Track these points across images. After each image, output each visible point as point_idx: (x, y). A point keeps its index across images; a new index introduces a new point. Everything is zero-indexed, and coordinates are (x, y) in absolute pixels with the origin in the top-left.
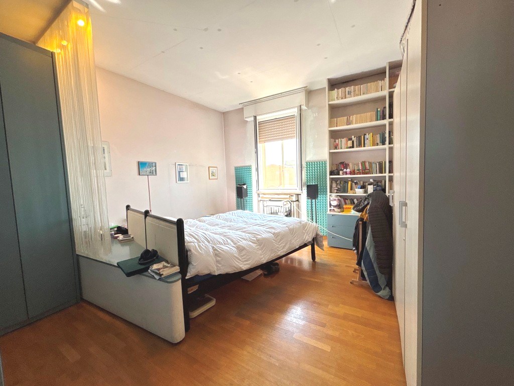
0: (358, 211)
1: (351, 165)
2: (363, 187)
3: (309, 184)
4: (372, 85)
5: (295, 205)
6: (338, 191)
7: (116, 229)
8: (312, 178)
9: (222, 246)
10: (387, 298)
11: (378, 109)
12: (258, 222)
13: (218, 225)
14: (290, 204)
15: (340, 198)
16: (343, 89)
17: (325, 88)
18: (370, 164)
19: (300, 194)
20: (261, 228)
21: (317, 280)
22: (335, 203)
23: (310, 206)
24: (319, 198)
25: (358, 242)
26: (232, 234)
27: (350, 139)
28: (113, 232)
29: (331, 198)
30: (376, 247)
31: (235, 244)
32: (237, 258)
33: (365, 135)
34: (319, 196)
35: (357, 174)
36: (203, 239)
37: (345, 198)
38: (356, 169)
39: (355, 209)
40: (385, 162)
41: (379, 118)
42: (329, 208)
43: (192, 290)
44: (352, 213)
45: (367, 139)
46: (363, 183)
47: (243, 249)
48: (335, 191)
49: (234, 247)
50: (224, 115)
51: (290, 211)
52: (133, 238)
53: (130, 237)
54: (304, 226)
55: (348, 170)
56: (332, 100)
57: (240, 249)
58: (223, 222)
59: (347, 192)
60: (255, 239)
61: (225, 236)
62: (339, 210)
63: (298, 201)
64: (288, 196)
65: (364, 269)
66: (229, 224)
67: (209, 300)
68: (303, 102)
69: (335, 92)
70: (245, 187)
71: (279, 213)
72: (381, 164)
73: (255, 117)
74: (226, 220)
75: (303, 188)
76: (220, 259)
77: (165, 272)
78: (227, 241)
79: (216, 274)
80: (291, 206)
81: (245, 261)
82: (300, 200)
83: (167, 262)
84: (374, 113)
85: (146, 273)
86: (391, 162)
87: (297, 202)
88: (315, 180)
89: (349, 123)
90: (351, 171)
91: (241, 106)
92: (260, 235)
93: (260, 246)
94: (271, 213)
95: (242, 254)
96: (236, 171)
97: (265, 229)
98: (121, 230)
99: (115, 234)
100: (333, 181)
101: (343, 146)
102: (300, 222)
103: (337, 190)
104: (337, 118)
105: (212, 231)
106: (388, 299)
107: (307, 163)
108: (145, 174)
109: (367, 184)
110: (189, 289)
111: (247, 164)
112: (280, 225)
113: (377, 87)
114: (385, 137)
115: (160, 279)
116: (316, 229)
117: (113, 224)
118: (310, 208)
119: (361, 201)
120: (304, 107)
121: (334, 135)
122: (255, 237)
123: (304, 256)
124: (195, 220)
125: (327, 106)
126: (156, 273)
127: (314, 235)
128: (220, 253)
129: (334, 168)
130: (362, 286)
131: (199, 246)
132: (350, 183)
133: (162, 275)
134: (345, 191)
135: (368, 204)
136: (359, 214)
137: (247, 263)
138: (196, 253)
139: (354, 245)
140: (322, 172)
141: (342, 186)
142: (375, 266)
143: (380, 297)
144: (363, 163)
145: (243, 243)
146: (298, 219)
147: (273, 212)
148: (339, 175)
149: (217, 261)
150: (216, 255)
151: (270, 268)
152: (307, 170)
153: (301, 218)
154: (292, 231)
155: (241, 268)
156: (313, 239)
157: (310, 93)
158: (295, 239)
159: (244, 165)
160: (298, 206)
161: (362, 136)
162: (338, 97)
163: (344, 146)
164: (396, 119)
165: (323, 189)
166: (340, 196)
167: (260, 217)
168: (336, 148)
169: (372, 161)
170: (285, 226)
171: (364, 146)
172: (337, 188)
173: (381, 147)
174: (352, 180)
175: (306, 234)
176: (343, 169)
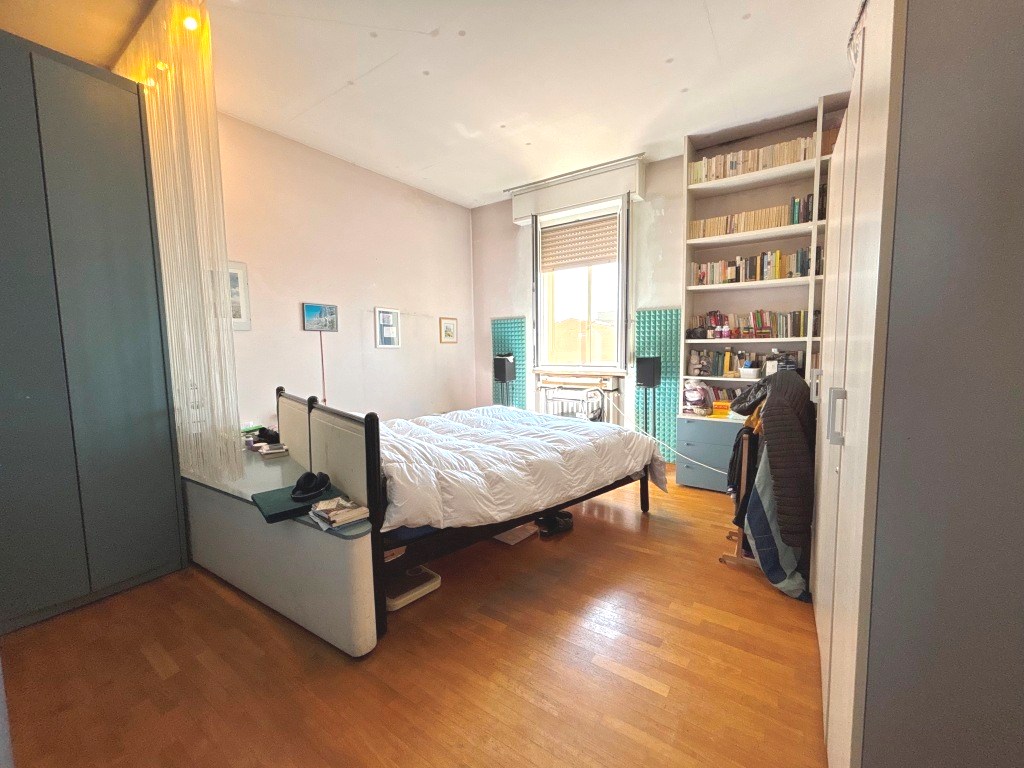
0: (742, 412)
1: (731, 317)
2: (756, 364)
3: (641, 356)
4: (784, 147)
5: (611, 400)
6: (703, 371)
7: (257, 433)
8: (649, 344)
9: (455, 472)
10: (797, 595)
11: (794, 199)
12: (532, 429)
13: (452, 432)
14: (600, 397)
15: (705, 387)
16: (720, 157)
17: (682, 156)
18: (774, 316)
19: (623, 377)
20: (538, 440)
21: (647, 551)
22: (694, 396)
23: (642, 401)
24: (662, 385)
25: (738, 476)
26: (477, 449)
27: (733, 263)
28: (251, 439)
29: (688, 387)
30: (776, 488)
31: (482, 469)
32: (484, 496)
33: (764, 254)
34: (662, 381)
35: (744, 337)
36: (418, 457)
37: (717, 387)
38: (742, 326)
39: (735, 408)
40: (806, 314)
41: (796, 219)
42: (681, 407)
43: (393, 555)
44: (731, 417)
45: (769, 263)
46: (757, 355)
47: (500, 480)
48: (697, 372)
49: (479, 474)
50: (474, 213)
51: (601, 410)
52: (287, 450)
53: (282, 448)
54: (628, 440)
55: (726, 329)
56: (696, 182)
57: (493, 480)
58: (465, 426)
59: (722, 375)
60: (523, 461)
61: (462, 453)
62: (703, 412)
63: (617, 390)
64: (597, 381)
65: (748, 531)
66: (473, 430)
67: (427, 578)
68: (636, 186)
69: (702, 165)
70: (511, 359)
71: (578, 415)
72: (796, 317)
73: (535, 218)
74: (470, 423)
75: (630, 365)
76: (451, 497)
77: (341, 518)
78: (467, 463)
79: (443, 526)
80: (603, 399)
81: (501, 504)
82: (622, 390)
83: (347, 498)
84: (786, 208)
85: (304, 518)
86: (818, 313)
87: (616, 394)
88: (654, 349)
89: (729, 229)
90: (730, 331)
91: (506, 196)
92: (532, 454)
93: (534, 476)
94: (563, 414)
95: (496, 490)
96: (494, 328)
97: (544, 442)
98: (268, 436)
99: (255, 443)
100: (693, 352)
102: (619, 433)
103: (700, 370)
104: (704, 218)
105: (440, 443)
106: (800, 599)
107: (639, 313)
108: (315, 327)
109: (764, 358)
110: (387, 553)
111: (517, 313)
112: (578, 437)
113: (795, 152)
114: (806, 258)
115: (329, 531)
116: (653, 447)
117: (252, 422)
118: (641, 406)
119: (749, 391)
120: (636, 197)
121: (698, 255)
122: (523, 458)
123: (625, 501)
124: (409, 422)
125: (685, 193)
126: (324, 519)
127: (647, 460)
128: (451, 485)
129: (697, 324)
130: (743, 568)
131: (410, 470)
132: (728, 355)
133: (334, 522)
134: (718, 371)
135: (763, 398)
136: (742, 419)
137: (505, 508)
138: (402, 483)
139: (730, 484)
140: (671, 333)
141: (711, 361)
142: (774, 527)
143: (781, 593)
144: (759, 315)
145: (500, 469)
146: (616, 426)
147: (565, 411)
148: (706, 338)
149: (445, 502)
150: (443, 489)
151: (555, 521)
152: (639, 328)
153: (623, 425)
154: (601, 450)
155: (491, 517)
156: (646, 468)
157: (649, 167)
158: (607, 465)
159: (509, 315)
160: (618, 402)
161: (759, 258)
162: (710, 175)
163: (718, 278)
164: (833, 221)
165: (672, 367)
166: (706, 382)
167: (539, 420)
168: (701, 281)
169: (777, 309)
170: (587, 438)
171: (762, 279)
172: (700, 366)
173: (798, 280)
174: (733, 349)
175: (630, 457)
176: (714, 326)
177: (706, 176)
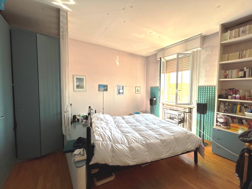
1: (241, 91)
3: (199, 102)
5: (188, 115)
6: (226, 111)
9: (118, 145)
15: (227, 117)
16: (237, 30)
17: (218, 32)
19: (192, 108)
20: (154, 133)
22: (222, 120)
27: (243, 70)
28: (83, 118)
29: (218, 116)
32: (127, 155)
35: (248, 100)
36: (107, 139)
37: (233, 118)
38: (247, 95)
42: (215, 123)
47: (134, 149)
49: (127, 147)
50: (147, 58)
51: (184, 118)
55: (238, 96)
56: (225, 40)
59: (235, 113)
60: (145, 142)
62: (225, 127)
64: (183, 109)
68: (198, 45)
69: (228, 33)
70: (155, 99)
71: (175, 119)
73: (160, 58)
76: (115, 155)
78: (124, 141)
79: (111, 165)
81: (133, 159)
85: (72, 154)
87: (190, 114)
89: (241, 57)
90: (240, 97)
91: (156, 52)
92: (149, 140)
94: (170, 118)
95: (132, 153)
96: (151, 90)
99: (83, 120)
100: (221, 103)
101: (234, 75)
104: (228, 53)
107: (199, 87)
120: (199, 49)
121: (225, 67)
125: (219, 45)
128: (115, 151)
129: (223, 93)
131: (102, 144)
132: (239, 106)
133: (74, 160)
134: (234, 111)
138: (98, 149)
141: (230, 107)
145: (135, 145)
148: (227, 99)
156: (197, 149)
158: (179, 146)
159: (155, 86)
160: (191, 117)
168: (226, 77)
172: (225, 109)
174: (242, 104)
175: (190, 143)
176: (232, 94)
177: (230, 38)
